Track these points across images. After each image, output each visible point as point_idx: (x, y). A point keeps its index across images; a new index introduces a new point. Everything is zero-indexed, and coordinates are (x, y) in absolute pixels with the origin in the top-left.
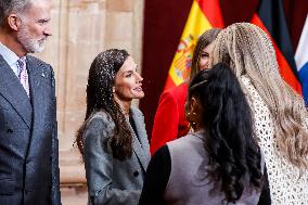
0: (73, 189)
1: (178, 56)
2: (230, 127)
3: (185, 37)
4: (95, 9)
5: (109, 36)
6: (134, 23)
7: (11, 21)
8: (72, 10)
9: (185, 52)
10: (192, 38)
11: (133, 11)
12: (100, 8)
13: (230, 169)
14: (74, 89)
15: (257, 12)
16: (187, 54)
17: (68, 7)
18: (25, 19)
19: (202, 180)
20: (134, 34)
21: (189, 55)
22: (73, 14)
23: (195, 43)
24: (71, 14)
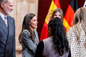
0: (18, 52)
1: (48, 16)
2: (60, 34)
3: (50, 10)
4: (25, 2)
5: (28, 10)
6: (35, 6)
7: (2, 5)
8: (18, 2)
9: (50, 14)
10: (52, 11)
11: (35, 3)
12: (26, 2)
13: (60, 47)
14: (19, 25)
15: (70, 4)
16: (50, 15)
17: (17, 2)
18: (6, 5)
19: (53, 50)
20: (35, 9)
21: (51, 15)
22: (18, 4)
23: (52, 12)
24: (18, 3)
